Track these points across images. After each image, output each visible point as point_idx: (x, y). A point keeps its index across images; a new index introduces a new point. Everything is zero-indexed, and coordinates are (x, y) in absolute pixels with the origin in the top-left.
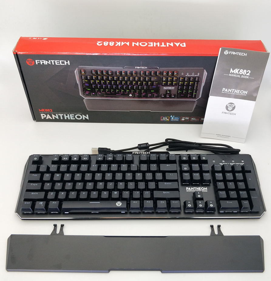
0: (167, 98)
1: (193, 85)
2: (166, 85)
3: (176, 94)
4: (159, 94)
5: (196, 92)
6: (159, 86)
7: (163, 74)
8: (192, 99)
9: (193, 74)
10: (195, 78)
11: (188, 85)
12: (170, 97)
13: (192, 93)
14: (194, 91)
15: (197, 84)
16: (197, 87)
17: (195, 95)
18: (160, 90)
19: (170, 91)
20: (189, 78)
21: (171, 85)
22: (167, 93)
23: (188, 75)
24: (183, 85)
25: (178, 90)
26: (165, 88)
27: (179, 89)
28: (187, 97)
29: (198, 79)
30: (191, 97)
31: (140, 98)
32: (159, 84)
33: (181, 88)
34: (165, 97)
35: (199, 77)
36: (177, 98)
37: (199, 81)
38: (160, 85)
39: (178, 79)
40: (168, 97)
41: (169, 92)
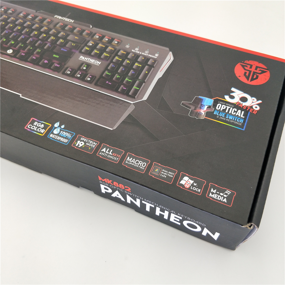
0: (74, 79)
1: (139, 71)
2: (88, 54)
3: (98, 77)
4: (65, 64)
5: (139, 86)
6: (73, 50)
7: (93, 37)
8: (125, 96)
9: (147, 52)
10: (147, 59)
11: (129, 67)
12: (82, 79)
13: (130, 86)
14: (137, 82)
15: (149, 71)
16: (146, 75)
17: (136, 91)
18: (70, 58)
19: (89, 65)
20: (137, 56)
21: (98, 57)
22: (79, 69)
23: (137, 50)
24: (119, 64)
25: (106, 69)
26: (82, 58)
27: (109, 68)
28: (116, 91)
29: (154, 63)
30: (125, 93)
31: (23, 62)
32: (76, 48)
33: (112, 68)
34: (72, 75)
35: (155, 60)
36: (96, 84)
37: (154, 67)
38: (77, 50)
39: (116, 51)
40: (77, 78)
41: (85, 68)
